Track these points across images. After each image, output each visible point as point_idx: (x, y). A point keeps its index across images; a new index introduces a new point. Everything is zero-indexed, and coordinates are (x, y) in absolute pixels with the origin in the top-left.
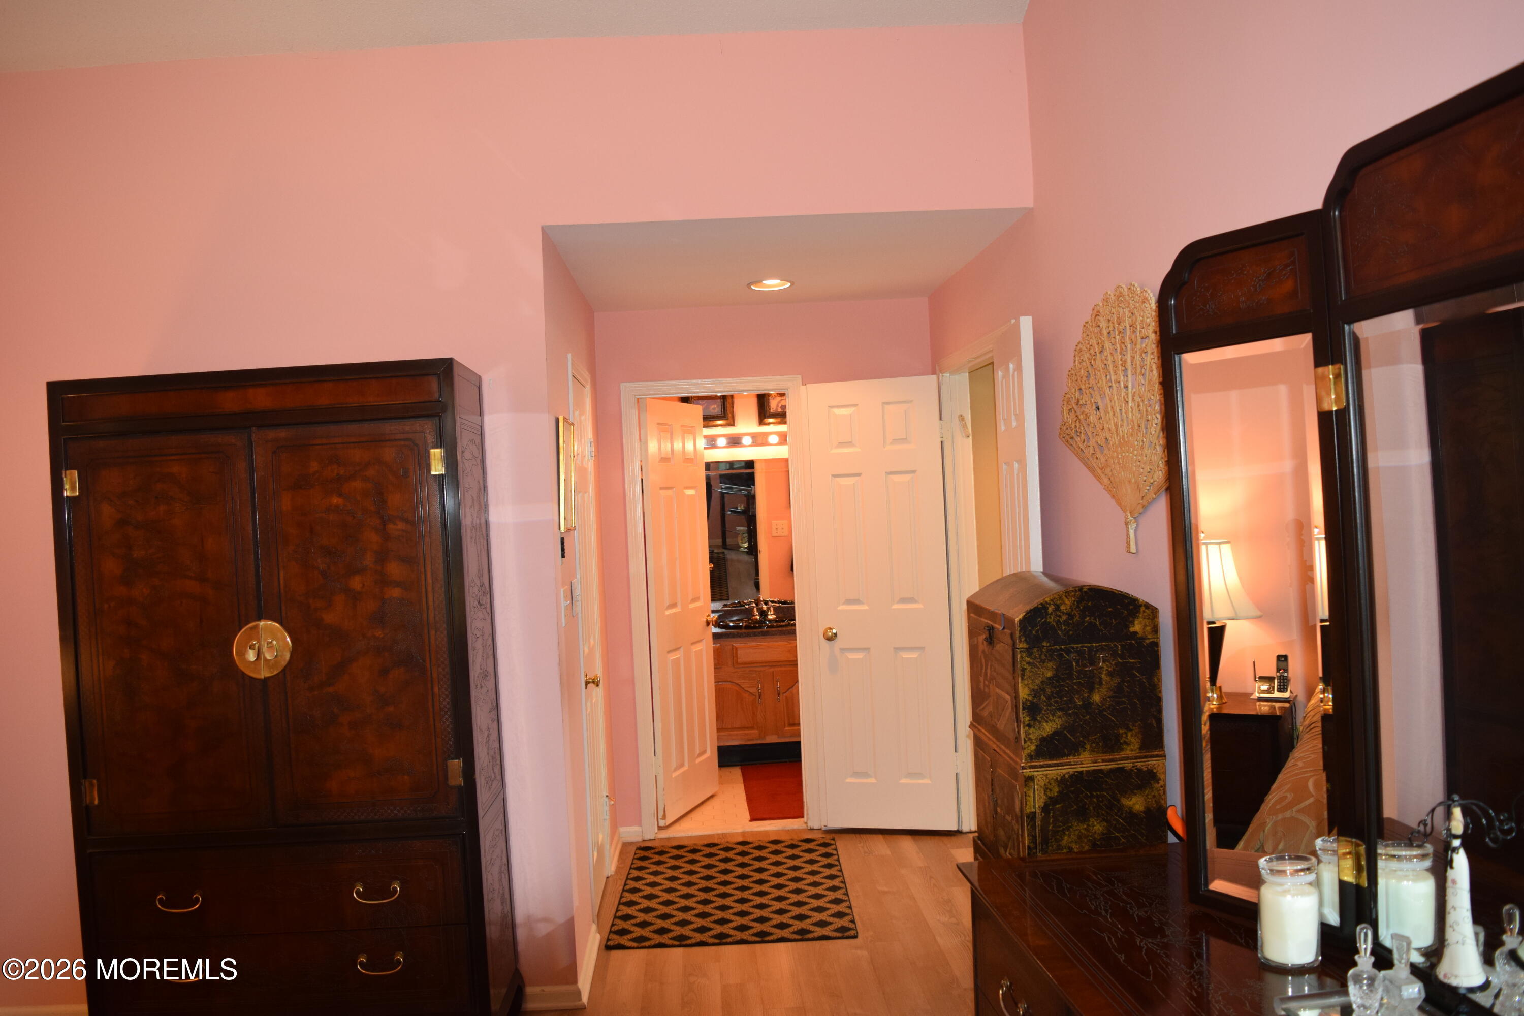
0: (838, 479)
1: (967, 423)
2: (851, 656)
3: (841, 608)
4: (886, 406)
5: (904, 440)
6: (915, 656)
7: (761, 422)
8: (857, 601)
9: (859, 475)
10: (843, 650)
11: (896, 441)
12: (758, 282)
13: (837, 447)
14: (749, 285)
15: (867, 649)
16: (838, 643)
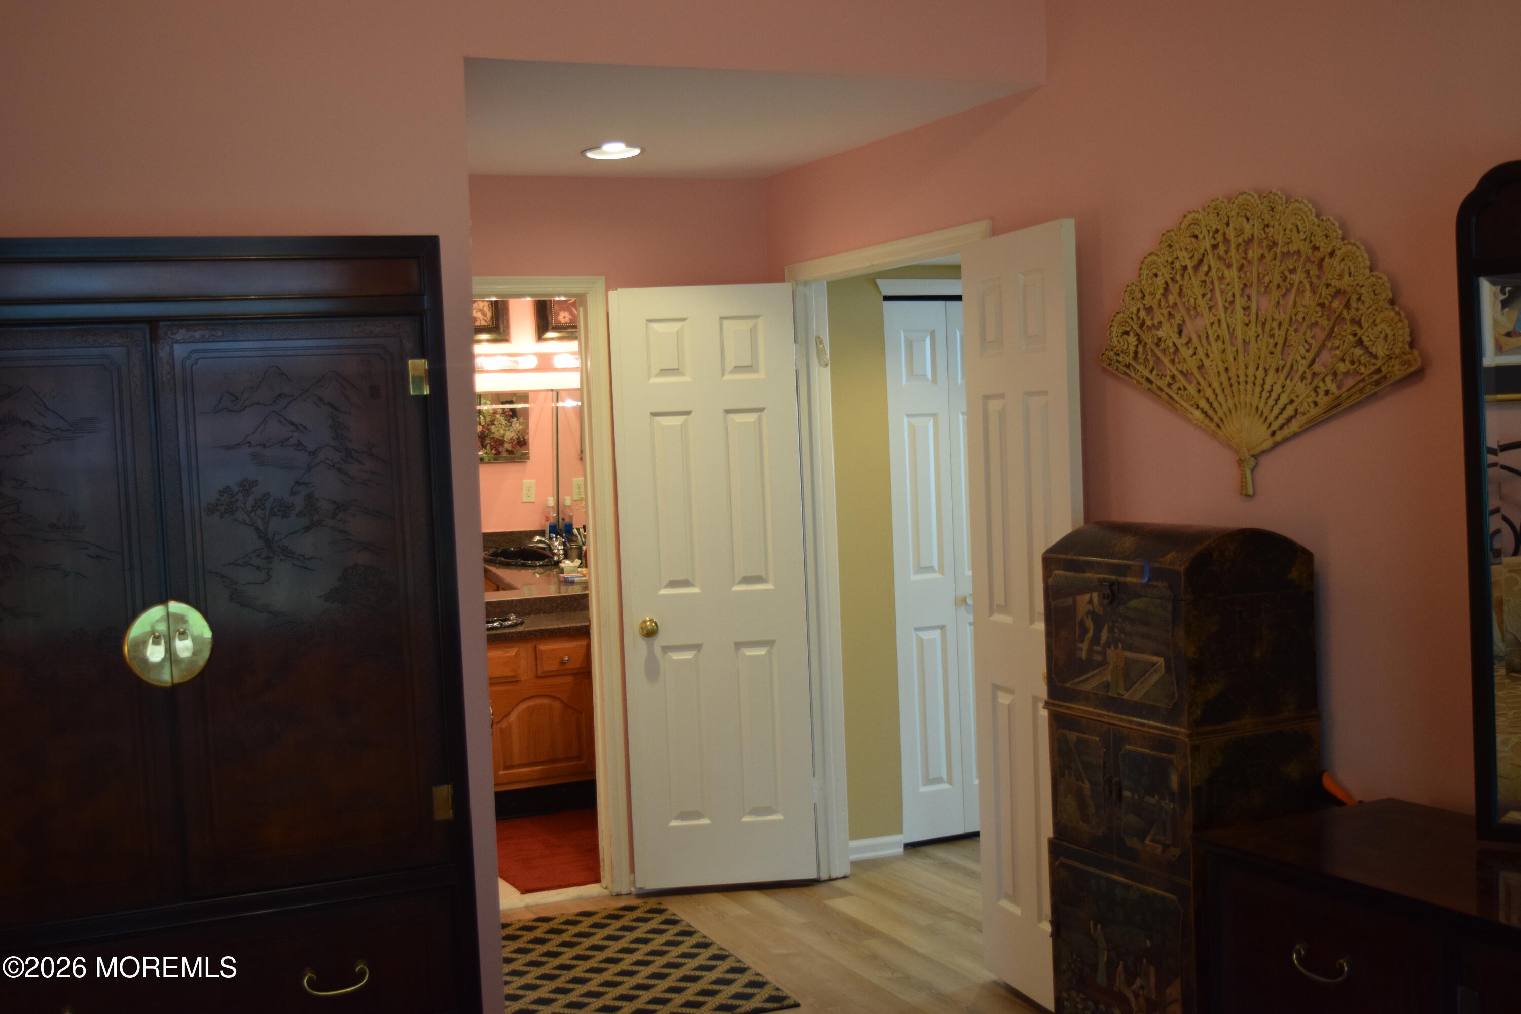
0: (659, 419)
1: (825, 345)
2: (677, 656)
3: (663, 592)
4: (726, 322)
5: (749, 368)
6: (763, 653)
7: (540, 337)
8: (685, 583)
9: (687, 413)
10: (666, 649)
11: (738, 369)
12: (596, 147)
13: (658, 375)
14: (584, 151)
15: (697, 647)
16: (660, 641)
